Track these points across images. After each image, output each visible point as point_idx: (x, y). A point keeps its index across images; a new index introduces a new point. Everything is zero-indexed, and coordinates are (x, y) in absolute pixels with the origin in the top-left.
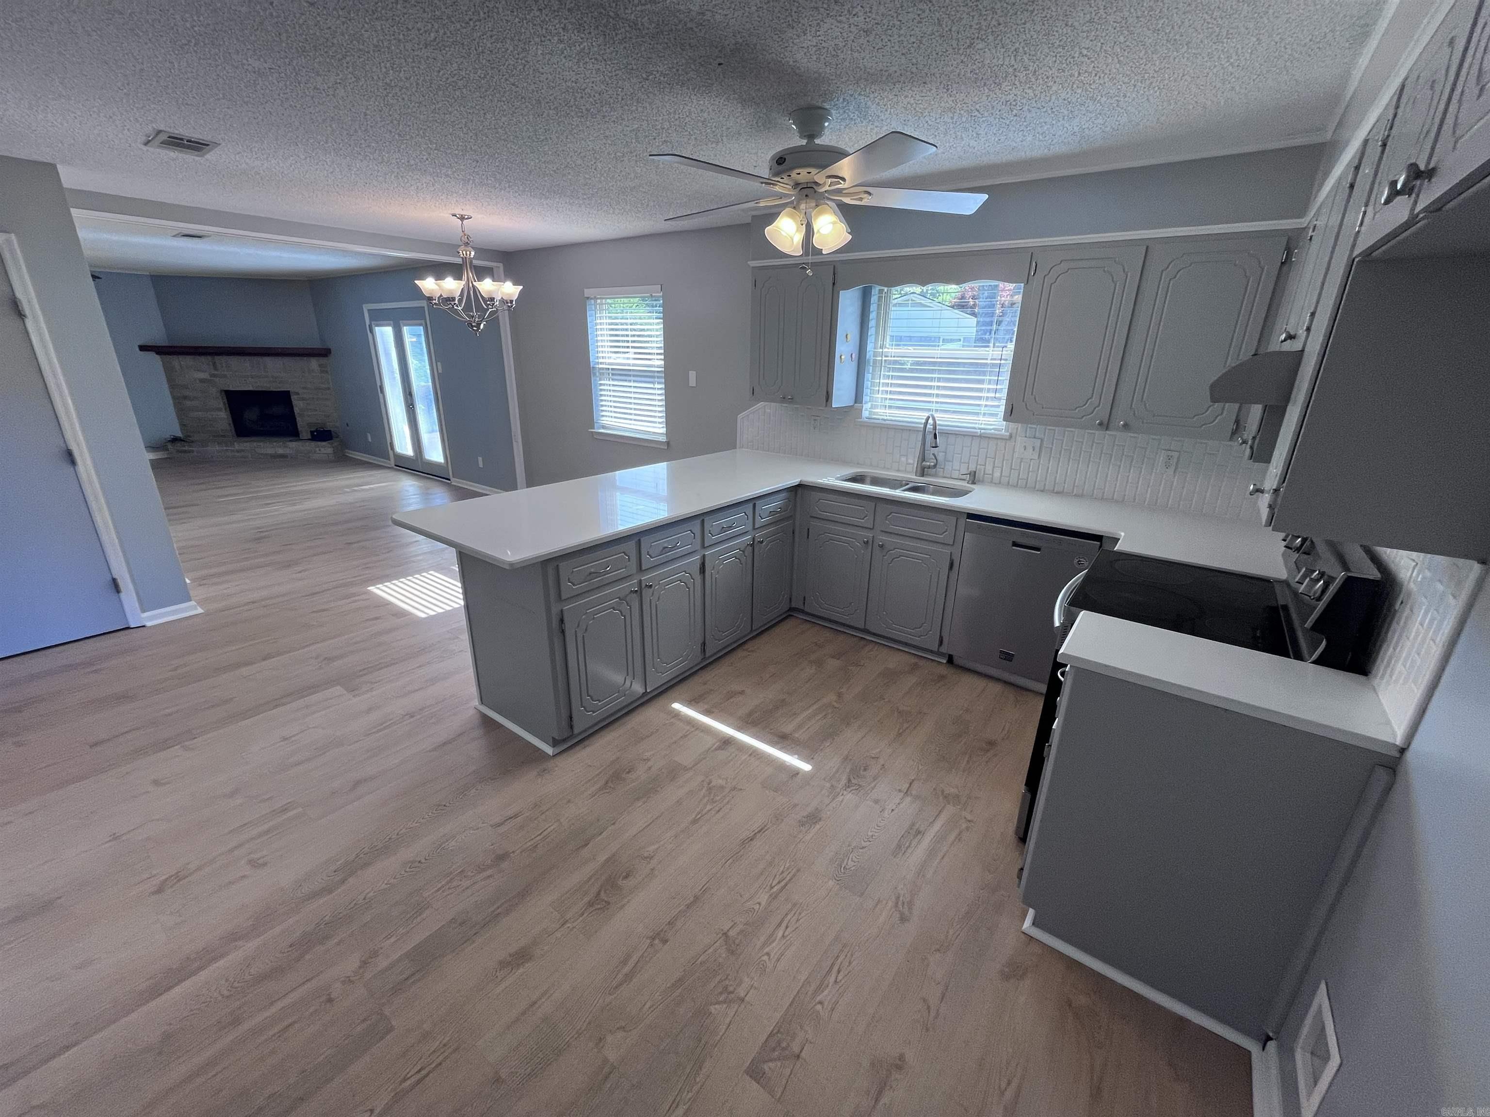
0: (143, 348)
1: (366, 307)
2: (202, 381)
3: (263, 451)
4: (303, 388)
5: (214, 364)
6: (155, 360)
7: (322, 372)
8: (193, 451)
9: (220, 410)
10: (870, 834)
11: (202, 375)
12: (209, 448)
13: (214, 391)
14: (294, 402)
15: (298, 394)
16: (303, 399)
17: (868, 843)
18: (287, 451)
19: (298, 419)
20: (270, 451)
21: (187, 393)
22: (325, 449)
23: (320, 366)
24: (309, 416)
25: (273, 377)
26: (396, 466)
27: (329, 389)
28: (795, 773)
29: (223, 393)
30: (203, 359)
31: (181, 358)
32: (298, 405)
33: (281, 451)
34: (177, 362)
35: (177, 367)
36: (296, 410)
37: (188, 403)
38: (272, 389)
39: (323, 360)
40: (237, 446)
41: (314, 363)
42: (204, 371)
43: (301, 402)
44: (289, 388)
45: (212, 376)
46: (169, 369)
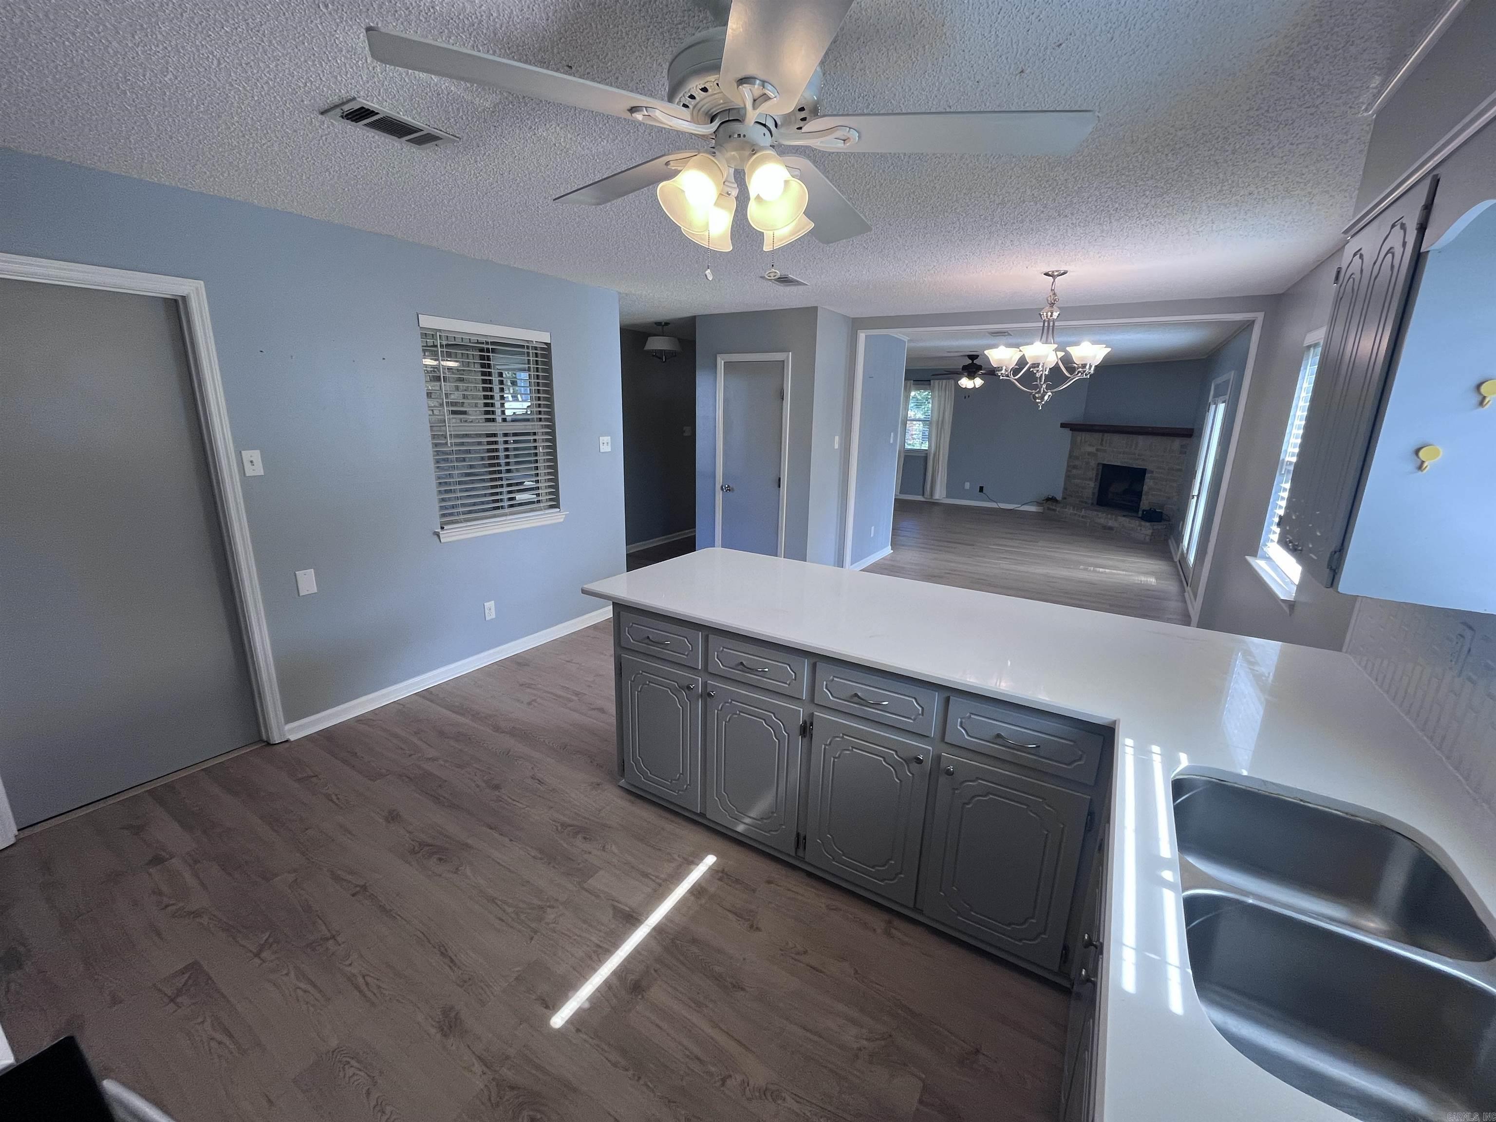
0: (1063, 425)
2: (1089, 454)
4: (1159, 467)
5: (1102, 440)
6: (1067, 432)
7: (1181, 453)
8: (1059, 512)
9: (1090, 479)
10: (388, 1109)
11: (1092, 449)
12: (1066, 510)
13: (1093, 463)
14: (1147, 480)
15: (1152, 472)
16: (1154, 478)
17: (373, 1103)
18: (1118, 525)
21: (1077, 463)
22: (1145, 530)
23: (1182, 446)
24: (1153, 495)
25: (1139, 455)
26: (1177, 562)
27: (1180, 470)
28: (552, 1005)
29: (1101, 467)
30: (1096, 435)
31: (1084, 434)
32: (1148, 483)
33: (1111, 523)
34: (1081, 436)
35: (1079, 441)
36: (1145, 488)
37: (1074, 471)
38: (1134, 466)
39: (1186, 441)
40: (1083, 513)
42: (1093, 446)
43: (1152, 481)
44: (1149, 467)
45: (1097, 450)
46: (1073, 443)
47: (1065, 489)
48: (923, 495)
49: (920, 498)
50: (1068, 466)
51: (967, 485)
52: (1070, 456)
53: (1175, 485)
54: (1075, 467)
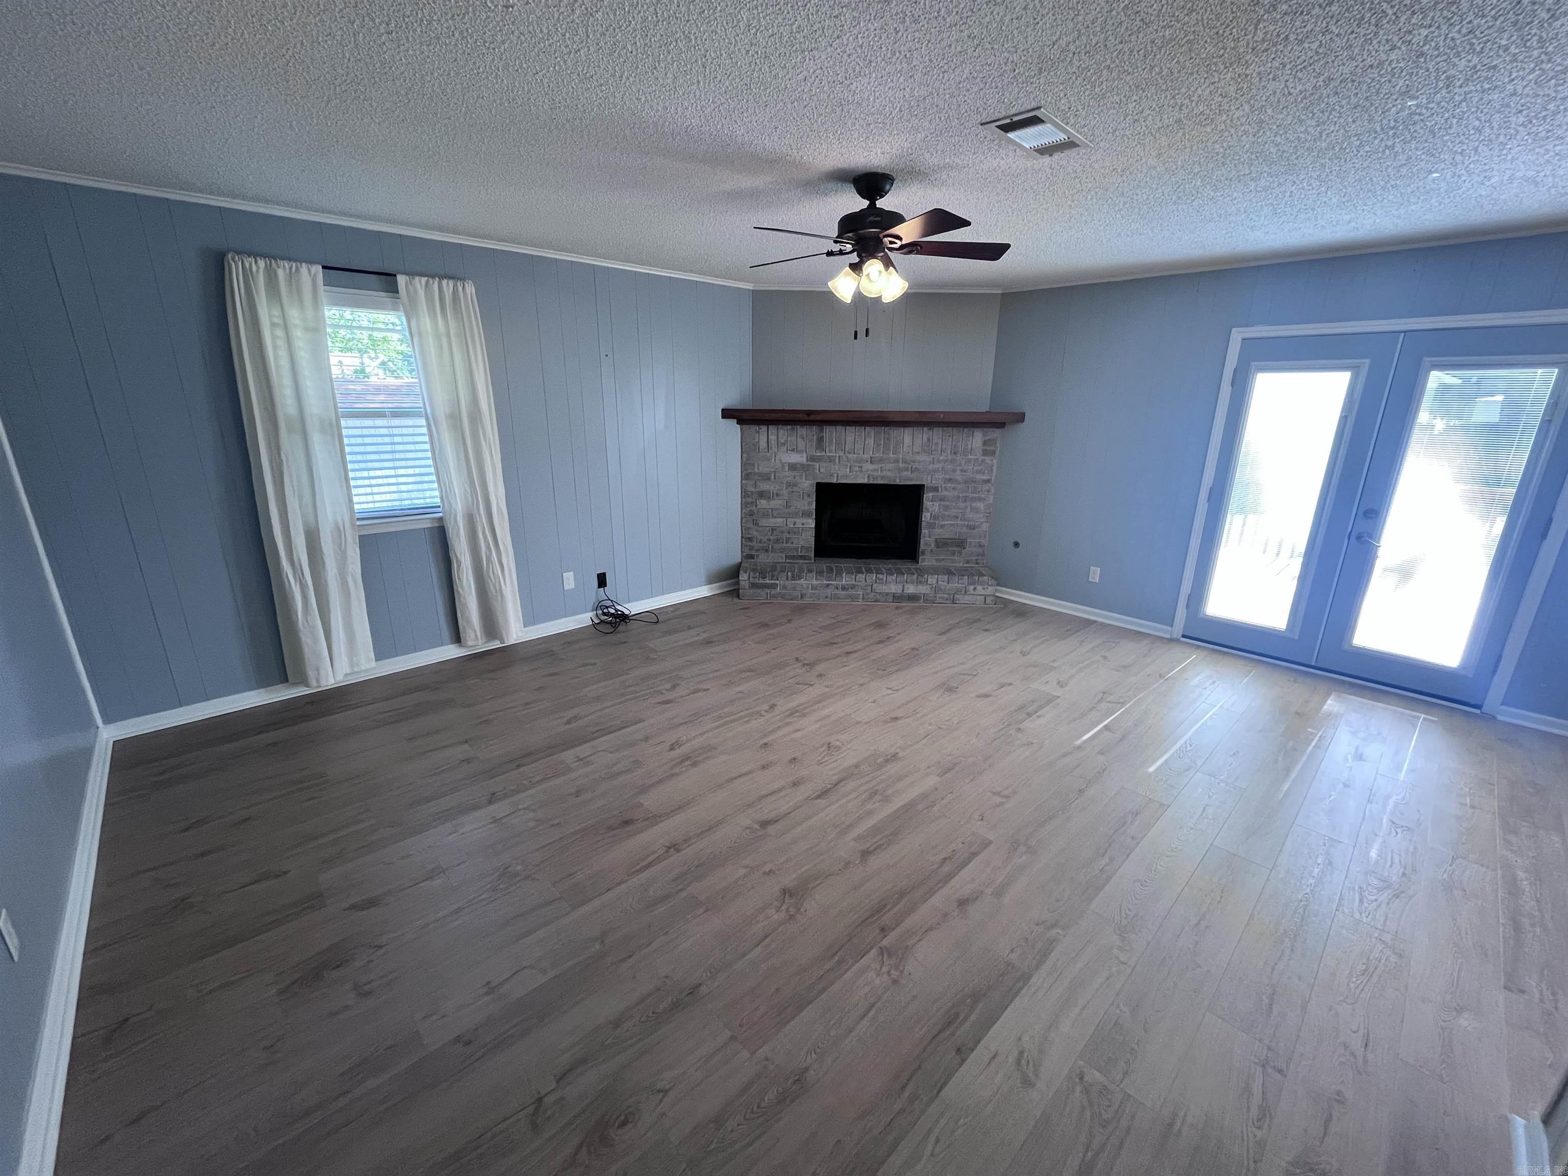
0: (727, 414)
1: (1237, 336)
2: (793, 467)
3: (884, 589)
4: (950, 480)
5: (820, 440)
7: (986, 453)
8: (774, 586)
9: (805, 514)
11: (796, 458)
13: (807, 485)
14: (927, 504)
15: (936, 489)
16: (942, 499)
18: (922, 589)
19: (925, 531)
20: (894, 588)
21: (764, 486)
23: (985, 443)
24: (942, 526)
25: (904, 462)
26: (1183, 636)
27: (988, 481)
30: (802, 431)
32: (930, 507)
33: (911, 589)
34: (764, 436)
35: (763, 444)
36: (926, 517)
37: (763, 503)
38: (898, 482)
39: (995, 433)
41: (977, 438)
42: (801, 452)
43: (937, 504)
44: (925, 480)
45: (812, 459)
46: (748, 451)
47: (746, 539)
48: (457, 638)
49: (451, 652)
50: (745, 494)
51: (569, 580)
52: (746, 475)
53: (981, 505)
54: (762, 495)
